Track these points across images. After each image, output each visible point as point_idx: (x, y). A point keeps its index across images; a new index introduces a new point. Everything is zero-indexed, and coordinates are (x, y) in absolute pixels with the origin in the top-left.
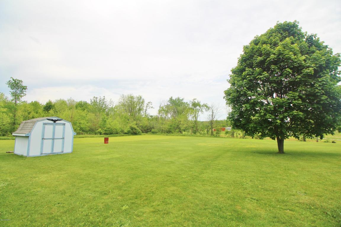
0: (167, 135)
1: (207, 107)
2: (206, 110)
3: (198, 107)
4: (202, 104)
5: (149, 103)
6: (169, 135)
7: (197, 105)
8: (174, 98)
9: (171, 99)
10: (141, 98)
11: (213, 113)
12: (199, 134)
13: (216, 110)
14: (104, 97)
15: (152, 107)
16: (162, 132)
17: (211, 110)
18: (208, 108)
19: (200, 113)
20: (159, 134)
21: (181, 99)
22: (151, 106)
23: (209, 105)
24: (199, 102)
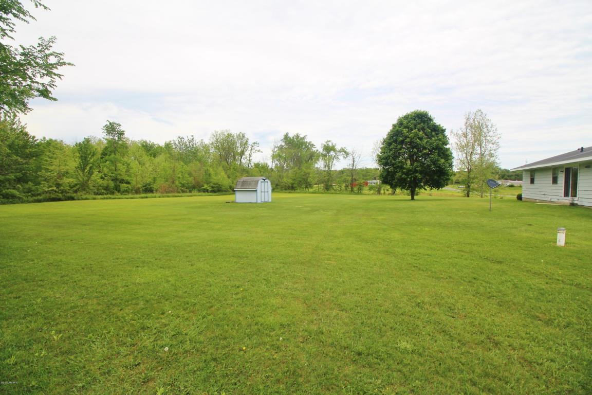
0: (289, 193)
1: (345, 152)
2: (344, 157)
3: (332, 153)
4: (338, 148)
5: (254, 143)
6: (293, 193)
7: (331, 150)
8: (291, 136)
9: (286, 137)
10: (243, 136)
11: (354, 161)
12: (333, 191)
13: (358, 158)
14: (193, 136)
15: (259, 151)
16: (281, 189)
17: (351, 157)
18: (347, 154)
19: (335, 161)
20: (278, 192)
21: (302, 136)
22: (257, 148)
23: (349, 150)
24: (334, 144)
